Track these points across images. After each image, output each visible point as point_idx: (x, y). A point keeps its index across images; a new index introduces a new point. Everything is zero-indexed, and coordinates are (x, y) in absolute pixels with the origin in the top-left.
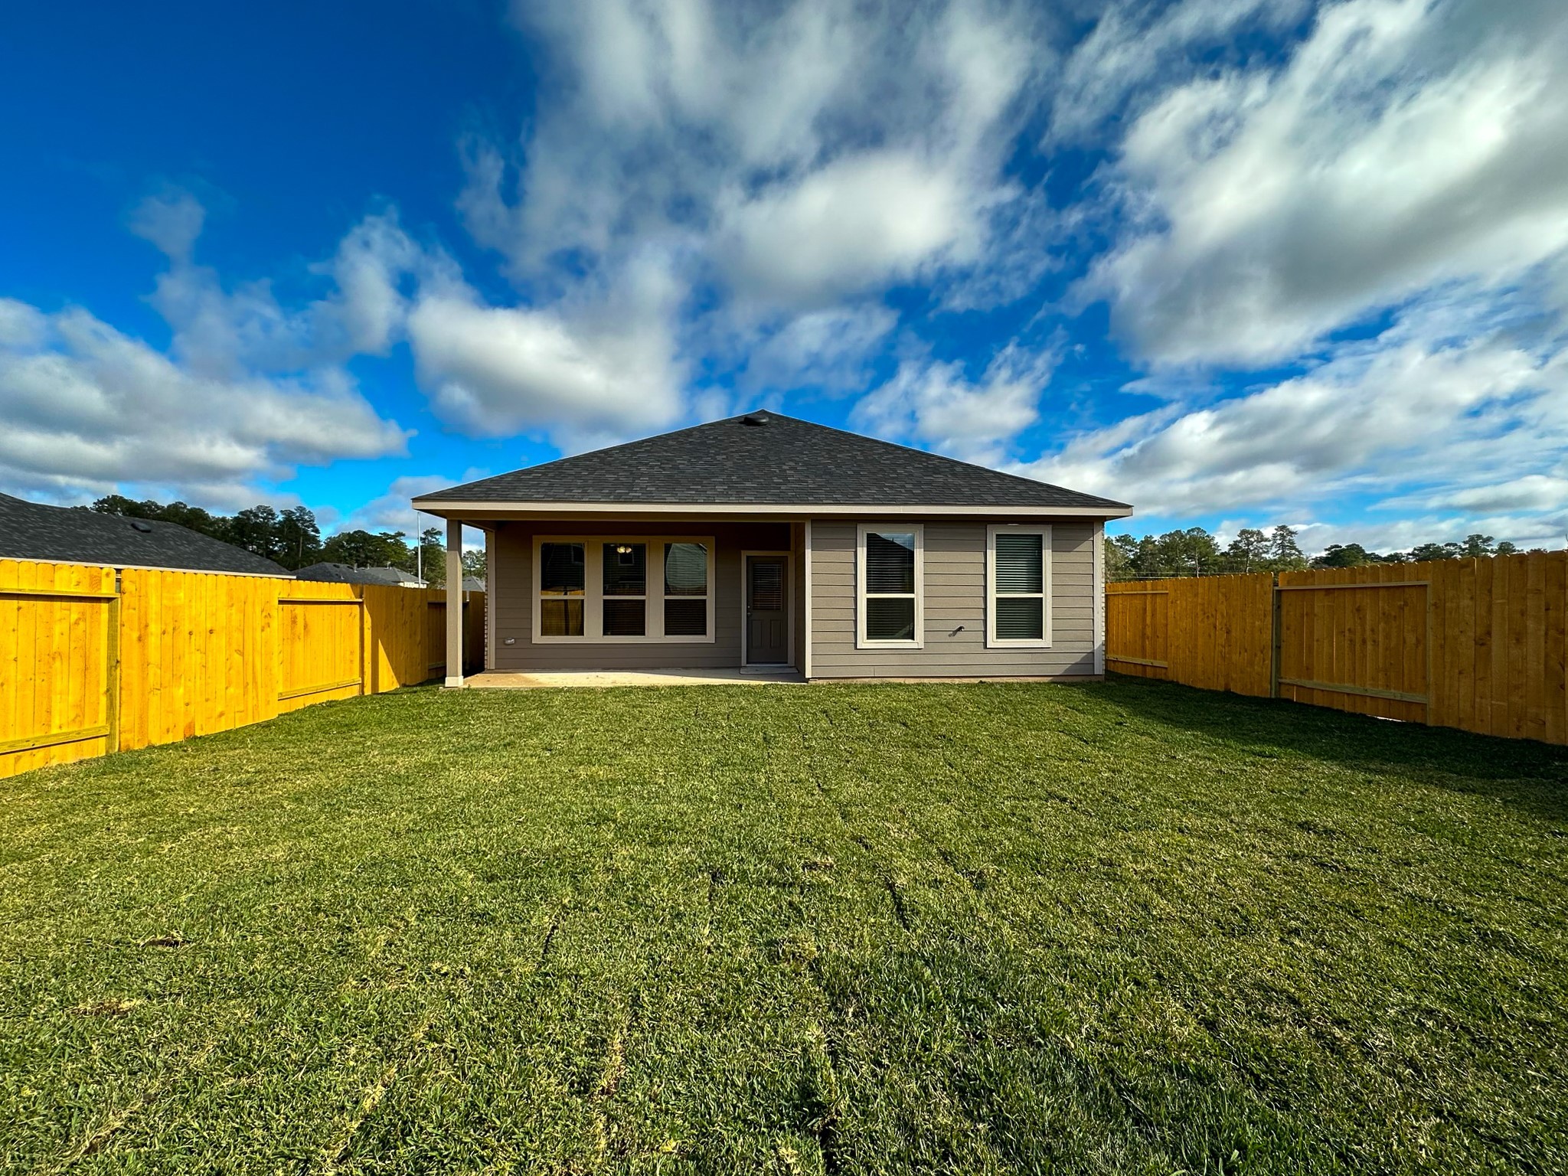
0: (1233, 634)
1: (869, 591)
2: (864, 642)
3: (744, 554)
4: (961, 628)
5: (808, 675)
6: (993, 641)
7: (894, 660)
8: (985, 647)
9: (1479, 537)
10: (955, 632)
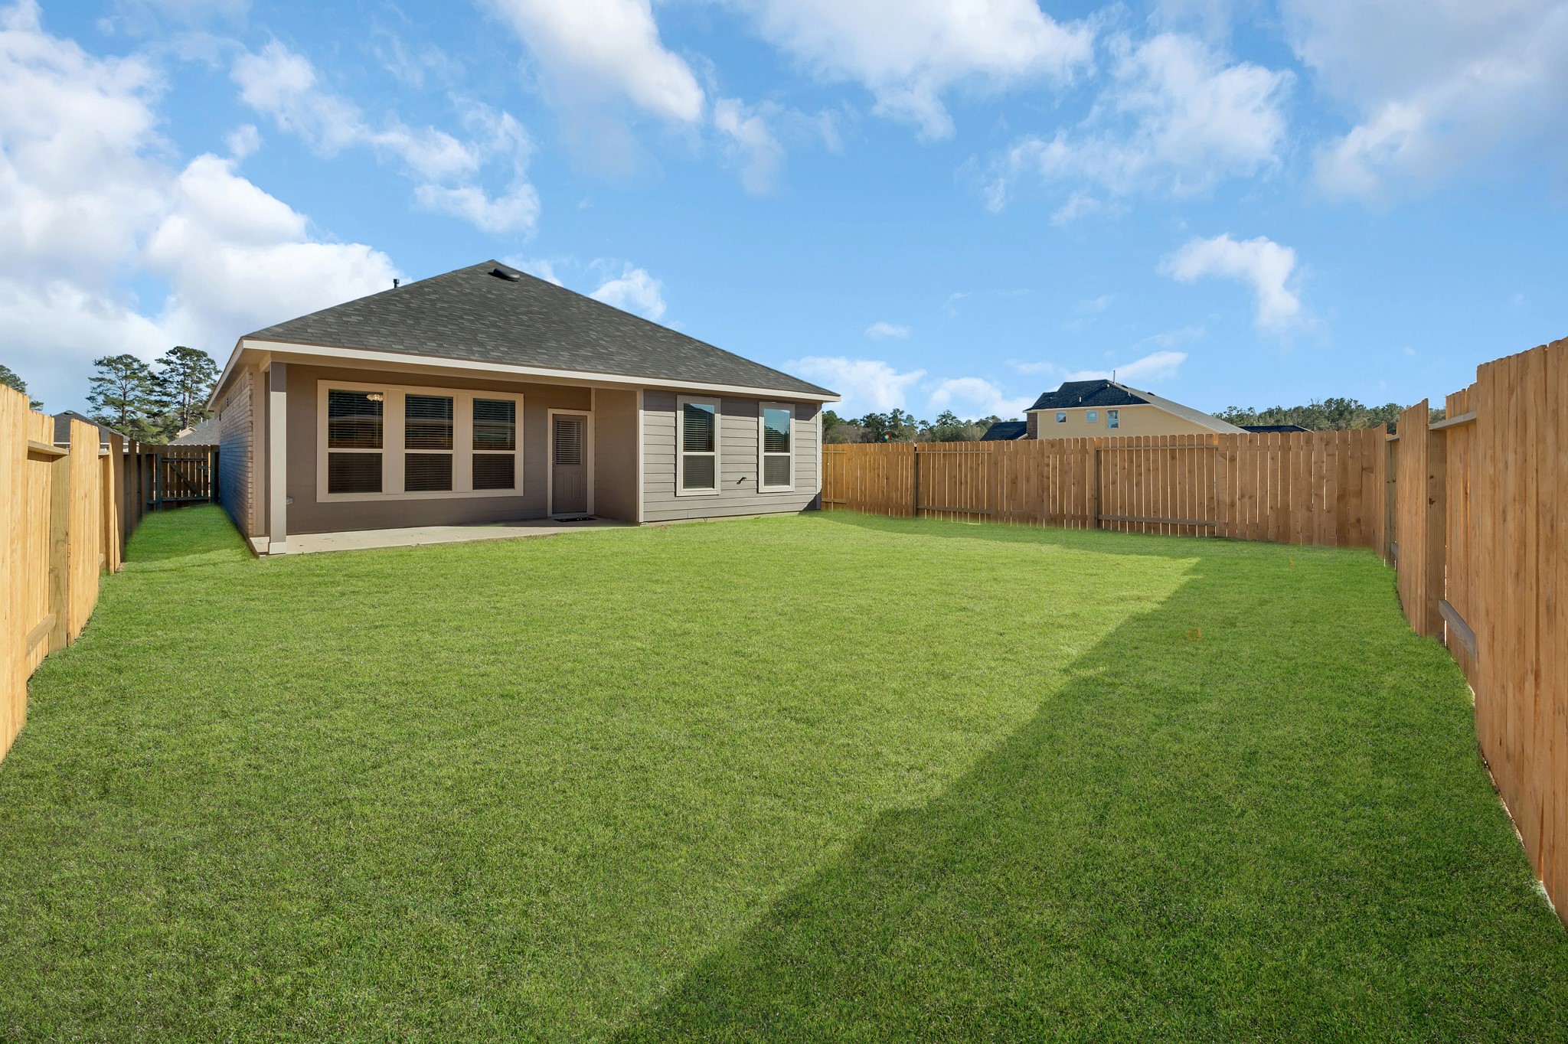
0: (891, 479)
1: (685, 450)
2: (682, 491)
3: (551, 412)
4: (743, 478)
5: (641, 520)
6: (763, 488)
7: (700, 504)
8: (758, 492)
9: (898, 410)
10: (740, 482)
